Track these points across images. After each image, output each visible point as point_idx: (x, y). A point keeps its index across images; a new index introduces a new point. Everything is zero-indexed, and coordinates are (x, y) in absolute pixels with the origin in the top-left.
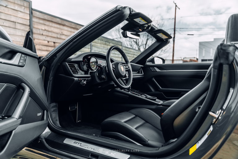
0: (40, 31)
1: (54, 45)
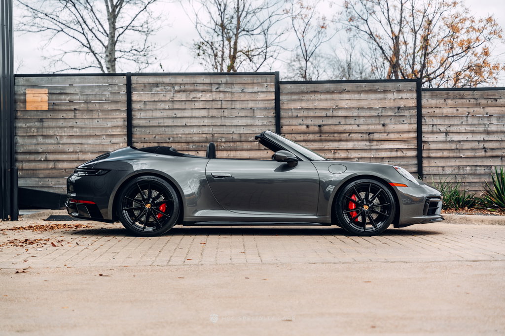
0: (292, 112)
1: (320, 130)
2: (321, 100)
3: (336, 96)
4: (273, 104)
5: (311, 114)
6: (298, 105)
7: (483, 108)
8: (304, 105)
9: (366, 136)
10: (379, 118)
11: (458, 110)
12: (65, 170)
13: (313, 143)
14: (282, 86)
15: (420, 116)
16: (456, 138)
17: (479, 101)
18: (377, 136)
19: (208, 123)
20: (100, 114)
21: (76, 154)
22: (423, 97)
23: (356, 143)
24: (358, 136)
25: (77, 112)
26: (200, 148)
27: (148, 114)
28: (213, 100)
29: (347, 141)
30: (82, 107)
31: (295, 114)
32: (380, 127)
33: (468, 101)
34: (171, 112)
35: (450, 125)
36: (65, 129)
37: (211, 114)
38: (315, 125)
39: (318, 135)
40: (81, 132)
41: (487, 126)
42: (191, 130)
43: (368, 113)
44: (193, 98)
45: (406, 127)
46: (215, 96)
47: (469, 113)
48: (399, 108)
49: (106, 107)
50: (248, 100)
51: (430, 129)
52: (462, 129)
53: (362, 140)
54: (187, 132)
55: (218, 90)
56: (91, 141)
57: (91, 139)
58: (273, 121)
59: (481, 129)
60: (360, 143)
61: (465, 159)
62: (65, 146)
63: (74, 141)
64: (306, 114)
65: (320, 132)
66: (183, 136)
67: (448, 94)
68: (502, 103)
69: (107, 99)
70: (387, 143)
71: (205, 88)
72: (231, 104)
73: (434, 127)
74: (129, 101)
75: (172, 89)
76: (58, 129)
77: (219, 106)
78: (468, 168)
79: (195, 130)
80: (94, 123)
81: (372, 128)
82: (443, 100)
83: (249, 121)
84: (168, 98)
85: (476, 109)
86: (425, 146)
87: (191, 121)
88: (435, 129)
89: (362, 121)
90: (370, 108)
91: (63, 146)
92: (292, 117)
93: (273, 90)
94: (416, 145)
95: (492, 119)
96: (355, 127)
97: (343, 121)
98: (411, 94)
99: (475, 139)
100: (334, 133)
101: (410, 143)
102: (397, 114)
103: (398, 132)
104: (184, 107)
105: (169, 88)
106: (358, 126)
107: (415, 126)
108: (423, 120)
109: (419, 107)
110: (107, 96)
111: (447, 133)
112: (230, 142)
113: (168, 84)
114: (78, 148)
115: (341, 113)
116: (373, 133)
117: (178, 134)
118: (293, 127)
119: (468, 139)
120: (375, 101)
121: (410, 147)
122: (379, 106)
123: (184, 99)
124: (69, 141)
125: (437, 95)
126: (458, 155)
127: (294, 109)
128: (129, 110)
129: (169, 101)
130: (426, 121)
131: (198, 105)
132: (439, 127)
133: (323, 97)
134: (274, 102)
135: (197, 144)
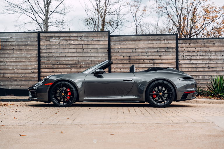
2: (130, 44)
3: (137, 42)
4: (107, 46)
5: (125, 51)
6: (119, 47)
7: (208, 47)
8: (122, 46)
9: (151, 61)
10: (158, 53)
11: (196, 49)
12: (9, 77)
13: (126, 65)
14: (111, 38)
15: (177, 52)
16: (195, 62)
17: (206, 44)
18: (157, 61)
19: (76, 55)
20: (25, 51)
21: (14, 70)
22: (179, 43)
23: (147, 64)
24: (148, 61)
25: (14, 50)
26: (73, 67)
27: (48, 51)
28: (79, 44)
29: (142, 63)
30: (17, 48)
31: (117, 51)
32: (158, 57)
33: (200, 44)
34: (58, 50)
35: (192, 56)
36: (9, 58)
37: (77, 51)
38: (127, 56)
39: (129, 61)
40: (16, 60)
41: (210, 56)
42: (68, 59)
43: (152, 50)
44: (69, 43)
45: (170, 57)
46: (79, 42)
47: (201, 50)
48: (167, 48)
49: (28, 47)
50: (95, 44)
51: (182, 58)
52: (198, 58)
53: (150, 63)
54: (66, 60)
55: (81, 39)
56: (21, 64)
57: (21, 63)
58: (107, 54)
59: (207, 58)
60: (149, 65)
61: (199, 72)
62: (9, 66)
63: (13, 64)
64: (123, 51)
65: (130, 60)
66: (64, 61)
67: (191, 41)
68: (217, 45)
69: (28, 44)
70: (162, 64)
71: (75, 38)
72: (87, 46)
73: (184, 57)
74: (39, 45)
75: (59, 39)
76: (5, 58)
77: (81, 47)
78: (201, 77)
79: (70, 59)
80: (22, 55)
81: (154, 57)
82: (189, 44)
83: (96, 54)
84: (57, 43)
85: (204, 48)
86: (180, 66)
87: (68, 54)
88: (185, 58)
89: (149, 54)
90: (154, 48)
91: (8, 66)
92: (116, 52)
93: (107, 39)
94: (176, 65)
95: (212, 53)
96: (146, 57)
97: (140, 54)
98: (173, 41)
99: (204, 62)
100: (136, 60)
101: (173, 65)
102: (166, 51)
103: (167, 59)
104: (65, 48)
105: (57, 39)
106: (148, 56)
107: (175, 56)
108: (179, 54)
109: (177, 47)
110: (28, 42)
111: (190, 60)
112: (87, 64)
113: (57, 37)
114: (15, 67)
115: (139, 50)
116: (155, 60)
117: (62, 61)
118: (117, 57)
119: (201, 63)
120: (156, 45)
121: (172, 67)
122: (158, 47)
123: (65, 44)
124: (10, 64)
125: (185, 42)
126: (196, 70)
127: (117, 49)
128: (39, 49)
129: (57, 45)
130: (180, 54)
131: (71, 47)
132: (186, 57)
133: (131, 42)
134: (107, 45)
135: (71, 65)
